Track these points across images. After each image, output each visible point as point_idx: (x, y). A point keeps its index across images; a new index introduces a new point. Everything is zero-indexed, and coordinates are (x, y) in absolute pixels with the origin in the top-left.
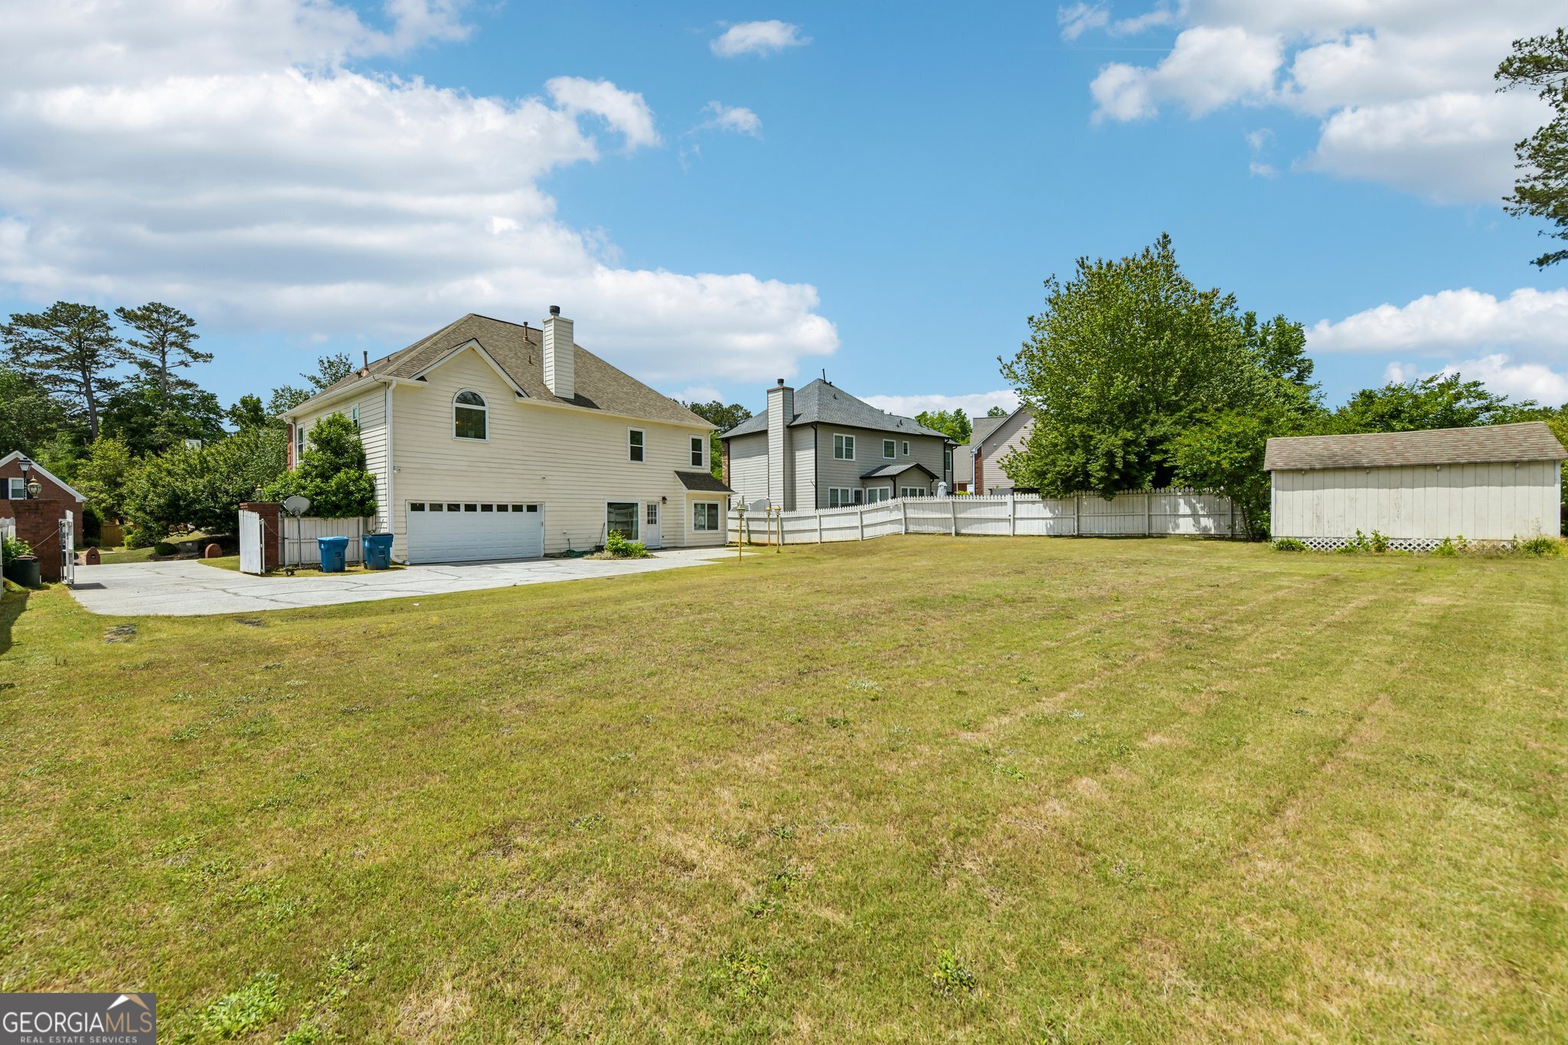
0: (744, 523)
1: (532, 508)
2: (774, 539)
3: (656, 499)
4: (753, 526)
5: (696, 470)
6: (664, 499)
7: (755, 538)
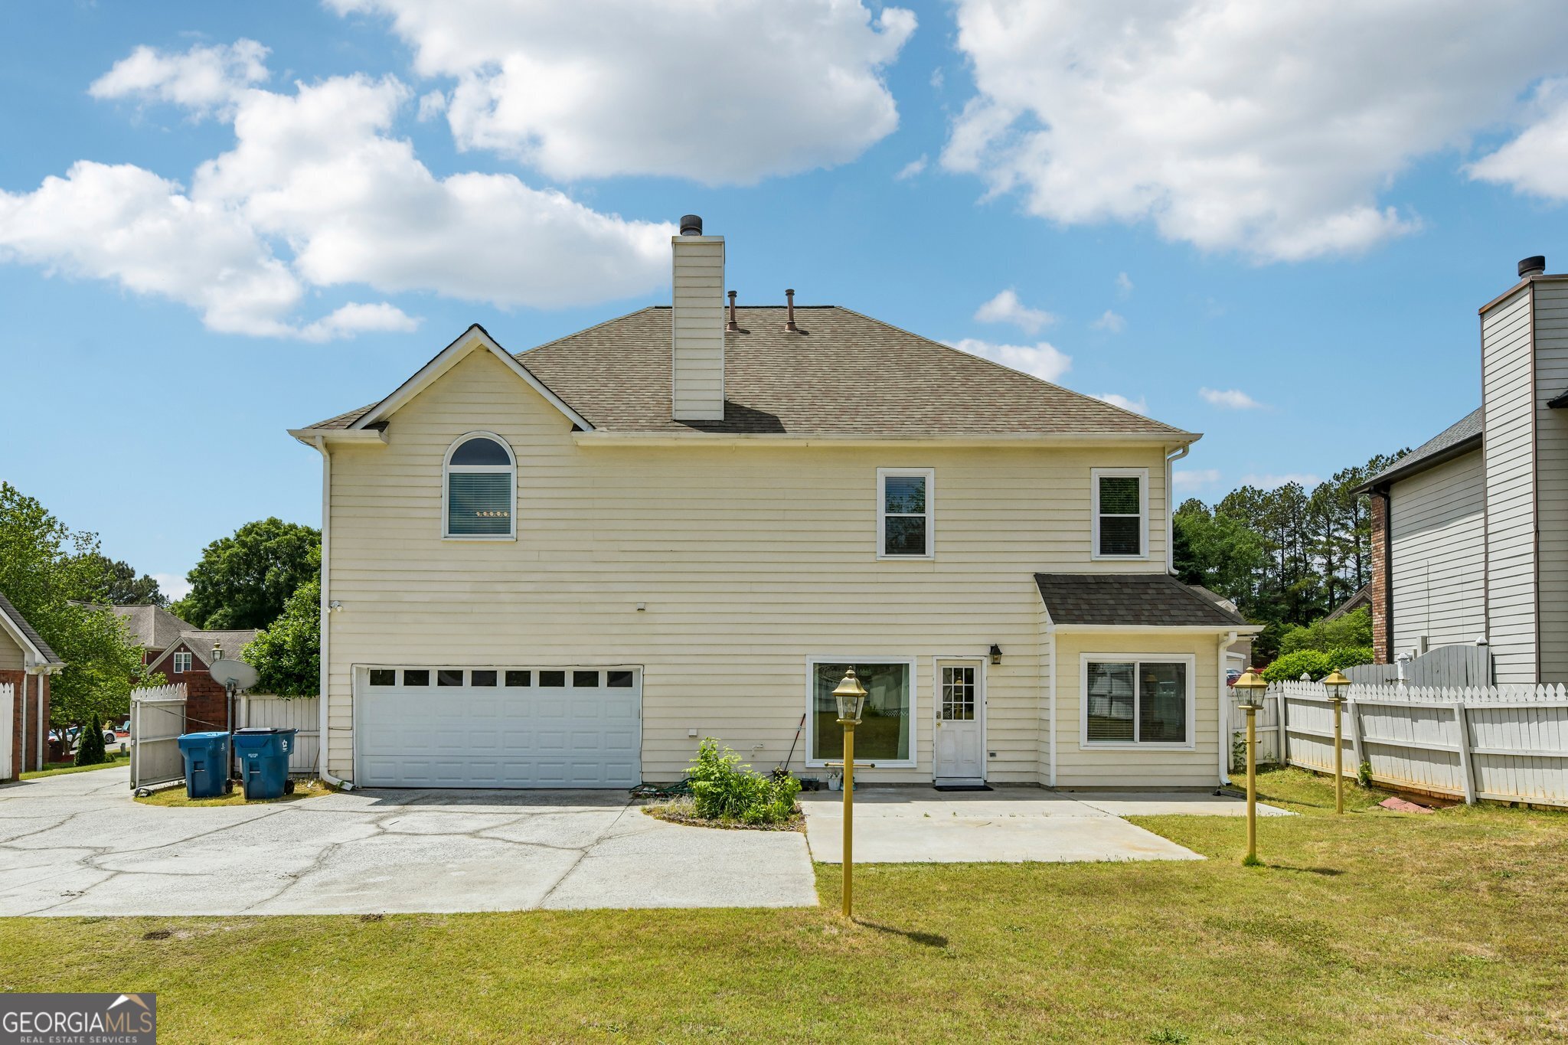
0: (1347, 718)
1: (620, 679)
2: (1452, 780)
3: (969, 651)
4: (1379, 730)
5: (1119, 565)
6: (995, 651)
7: (1384, 769)
